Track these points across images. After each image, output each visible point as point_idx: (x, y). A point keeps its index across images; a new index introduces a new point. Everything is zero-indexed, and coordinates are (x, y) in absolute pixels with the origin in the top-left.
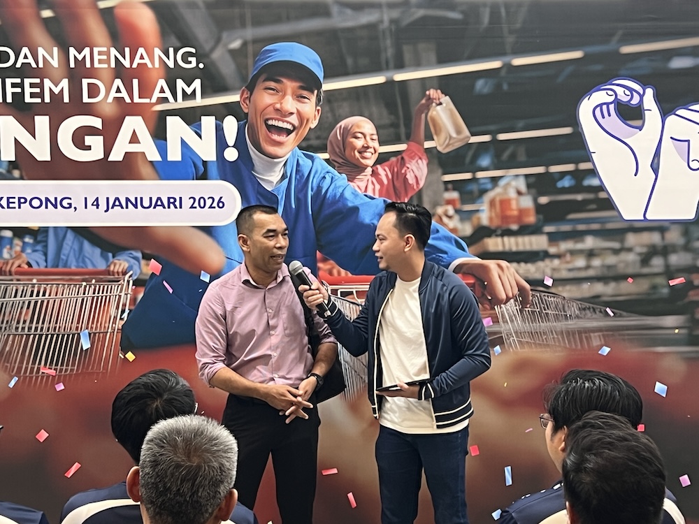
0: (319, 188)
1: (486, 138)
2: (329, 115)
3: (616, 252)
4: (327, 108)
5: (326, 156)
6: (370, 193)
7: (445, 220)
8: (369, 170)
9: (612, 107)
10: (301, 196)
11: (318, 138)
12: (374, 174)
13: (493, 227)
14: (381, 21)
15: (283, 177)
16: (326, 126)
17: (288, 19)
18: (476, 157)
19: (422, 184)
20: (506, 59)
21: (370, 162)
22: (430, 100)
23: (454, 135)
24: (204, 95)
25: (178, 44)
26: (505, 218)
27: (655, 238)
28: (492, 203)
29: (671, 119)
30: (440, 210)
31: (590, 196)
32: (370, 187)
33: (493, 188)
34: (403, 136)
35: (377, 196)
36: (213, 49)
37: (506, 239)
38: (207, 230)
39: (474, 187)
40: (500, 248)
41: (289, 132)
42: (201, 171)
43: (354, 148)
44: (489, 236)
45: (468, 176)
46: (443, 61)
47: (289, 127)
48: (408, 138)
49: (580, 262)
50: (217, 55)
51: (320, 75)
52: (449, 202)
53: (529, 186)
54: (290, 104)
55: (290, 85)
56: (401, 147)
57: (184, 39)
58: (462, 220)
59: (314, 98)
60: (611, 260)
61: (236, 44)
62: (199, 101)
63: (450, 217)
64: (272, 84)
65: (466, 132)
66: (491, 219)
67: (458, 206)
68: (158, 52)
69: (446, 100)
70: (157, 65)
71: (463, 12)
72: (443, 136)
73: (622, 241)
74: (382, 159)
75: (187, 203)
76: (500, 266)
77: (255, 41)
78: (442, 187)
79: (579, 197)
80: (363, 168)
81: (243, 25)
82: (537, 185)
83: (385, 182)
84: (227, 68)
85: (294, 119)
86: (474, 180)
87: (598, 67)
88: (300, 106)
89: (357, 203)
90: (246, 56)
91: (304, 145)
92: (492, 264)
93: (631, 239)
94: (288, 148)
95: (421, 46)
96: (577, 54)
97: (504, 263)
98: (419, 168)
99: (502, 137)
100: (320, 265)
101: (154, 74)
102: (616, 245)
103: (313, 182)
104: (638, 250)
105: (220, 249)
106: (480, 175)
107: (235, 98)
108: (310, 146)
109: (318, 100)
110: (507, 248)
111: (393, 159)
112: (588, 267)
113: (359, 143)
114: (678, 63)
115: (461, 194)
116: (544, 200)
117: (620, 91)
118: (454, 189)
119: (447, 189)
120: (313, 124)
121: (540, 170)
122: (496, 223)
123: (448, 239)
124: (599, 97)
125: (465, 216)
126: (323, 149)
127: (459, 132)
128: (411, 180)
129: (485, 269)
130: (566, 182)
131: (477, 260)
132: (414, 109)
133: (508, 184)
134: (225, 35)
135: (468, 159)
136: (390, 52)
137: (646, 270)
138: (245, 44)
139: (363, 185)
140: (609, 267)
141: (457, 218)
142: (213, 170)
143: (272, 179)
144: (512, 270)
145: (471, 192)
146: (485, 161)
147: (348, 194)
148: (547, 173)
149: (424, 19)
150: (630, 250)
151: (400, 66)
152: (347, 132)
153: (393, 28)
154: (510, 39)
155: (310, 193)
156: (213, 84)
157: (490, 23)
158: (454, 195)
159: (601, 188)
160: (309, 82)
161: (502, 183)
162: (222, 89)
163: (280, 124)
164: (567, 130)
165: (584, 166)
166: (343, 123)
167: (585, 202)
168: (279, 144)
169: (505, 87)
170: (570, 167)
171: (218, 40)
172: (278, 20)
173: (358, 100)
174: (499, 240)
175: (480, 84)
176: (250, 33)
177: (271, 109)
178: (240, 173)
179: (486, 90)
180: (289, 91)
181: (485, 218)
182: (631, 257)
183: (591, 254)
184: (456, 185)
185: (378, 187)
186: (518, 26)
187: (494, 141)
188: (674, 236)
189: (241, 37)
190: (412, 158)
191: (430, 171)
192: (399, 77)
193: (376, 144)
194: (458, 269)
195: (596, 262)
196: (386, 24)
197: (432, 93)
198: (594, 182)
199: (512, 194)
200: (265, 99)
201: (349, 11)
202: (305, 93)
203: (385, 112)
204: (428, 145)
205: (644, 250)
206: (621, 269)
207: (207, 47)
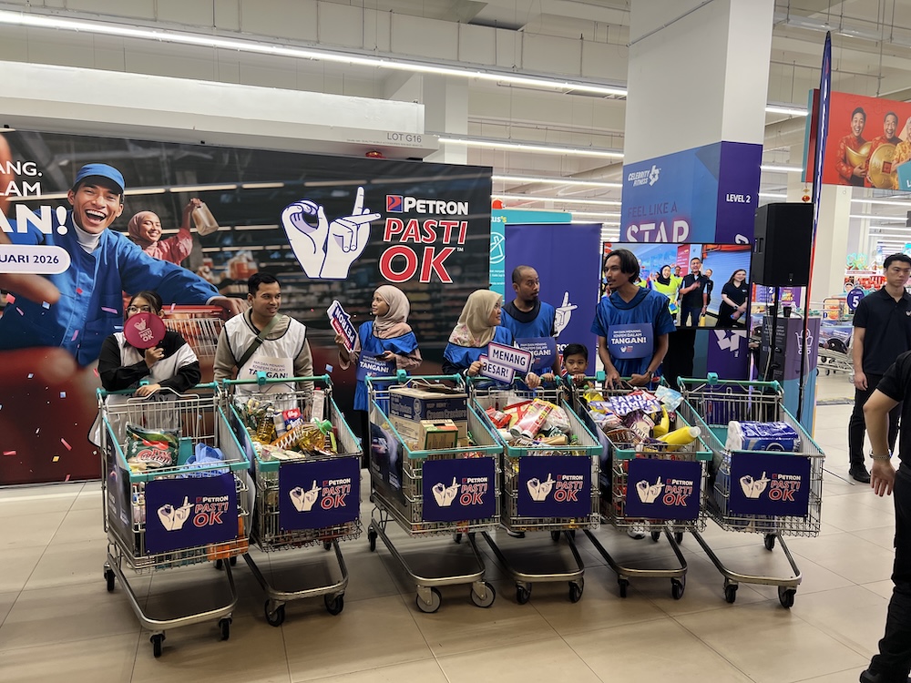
0: (123, 253)
1: (228, 228)
2: (129, 209)
3: (304, 295)
4: (127, 205)
5: (128, 234)
6: (156, 257)
7: (204, 274)
8: (156, 244)
9: (300, 215)
10: (111, 257)
11: (122, 223)
12: (159, 246)
13: (233, 279)
14: (162, 156)
15: (99, 245)
16: (126, 216)
17: (100, 150)
18: (221, 240)
19: (189, 253)
20: (239, 184)
21: (156, 239)
22: (193, 204)
23: (209, 225)
24: (42, 192)
25: (24, 160)
26: (240, 274)
27: (326, 288)
28: (232, 266)
29: (333, 224)
30: (201, 269)
31: (290, 264)
32: (157, 253)
33: (232, 257)
34: (177, 225)
35: (161, 259)
36: (48, 165)
37: (241, 286)
38: (48, 277)
39: (221, 256)
40: (238, 291)
41: (102, 218)
42: (42, 240)
43: (145, 230)
44: (231, 284)
45: (217, 249)
46: (200, 182)
47: (102, 215)
48: (180, 226)
49: (285, 300)
50: (51, 168)
51: (122, 185)
52: (206, 264)
53: (254, 257)
54: (102, 201)
55: (102, 190)
56: (177, 231)
57: (27, 157)
58: (214, 275)
59: (118, 199)
60: (302, 299)
61: (64, 163)
62: (39, 196)
63: (207, 273)
64: (90, 189)
65: (216, 224)
66: (232, 275)
67: (212, 266)
68: (9, 164)
69: (203, 205)
70: (9, 172)
71: (212, 155)
72: (202, 226)
73: (308, 289)
74: (163, 237)
75: (32, 259)
76: (238, 301)
77: (78, 162)
78: (202, 255)
79: (283, 264)
80: (152, 242)
81: (69, 151)
82: (258, 256)
83: (166, 251)
84: (59, 177)
85: (105, 211)
86: (221, 252)
87: (292, 193)
88: (109, 203)
89: (148, 262)
90: (71, 170)
91: (112, 226)
92: (233, 300)
93: (313, 288)
94: (102, 229)
95: (187, 173)
96: (280, 185)
97: (240, 300)
98: (187, 243)
99: (238, 228)
100: (125, 299)
101: (7, 178)
102: (305, 291)
103: (119, 250)
104: (317, 294)
105: (56, 289)
106: (225, 249)
107: (65, 195)
108: (117, 227)
109: (121, 200)
110: (242, 291)
111: (171, 238)
112: (289, 303)
113: (149, 227)
114: (337, 194)
115: (214, 259)
116: (263, 265)
117: (305, 206)
118: (209, 257)
119: (205, 257)
120: (118, 215)
121: (260, 248)
122: (235, 277)
123: (206, 285)
124: (293, 209)
125: (216, 272)
126: (125, 230)
127: (211, 224)
128: (182, 251)
129: (229, 303)
130: (276, 256)
131: (224, 298)
132: (184, 209)
133: (241, 255)
134: (56, 156)
135: (217, 240)
136: (167, 175)
137: (320, 305)
138: (70, 163)
139: (152, 252)
140: (301, 303)
141: (211, 273)
142: (50, 239)
143: (91, 246)
144: (245, 304)
145: (219, 259)
146: (228, 242)
147: (142, 257)
148: (264, 250)
149: (189, 156)
150: (312, 294)
151: (174, 183)
152: (141, 221)
153: (169, 160)
154: (241, 173)
155: (117, 256)
156: (48, 186)
157: (229, 163)
158: (209, 260)
159: (296, 259)
160: (114, 189)
161: (238, 254)
162: (55, 189)
163: (96, 213)
164: (276, 227)
165: (285, 247)
166: (138, 215)
167: (287, 267)
168: (95, 225)
169: (239, 200)
170: (277, 247)
171: (52, 160)
172: (92, 150)
173: (148, 202)
174: (237, 287)
175: (224, 197)
176: (74, 156)
177: (89, 203)
178: (69, 242)
179: (227, 201)
180: (102, 194)
181: (228, 273)
182: (313, 298)
183: (290, 296)
184: (210, 255)
185: (161, 254)
186: (246, 165)
187: (233, 230)
188: (336, 287)
189: (67, 159)
190: (183, 238)
191: (194, 246)
192: (174, 190)
193: (160, 228)
194: (213, 303)
195: (294, 300)
196: (164, 158)
197: (194, 200)
198: (292, 256)
199: (244, 261)
200: (86, 197)
201: (140, 149)
202: (112, 196)
203: (165, 210)
204: (192, 230)
205: (320, 294)
206: (307, 305)
207: (44, 163)
